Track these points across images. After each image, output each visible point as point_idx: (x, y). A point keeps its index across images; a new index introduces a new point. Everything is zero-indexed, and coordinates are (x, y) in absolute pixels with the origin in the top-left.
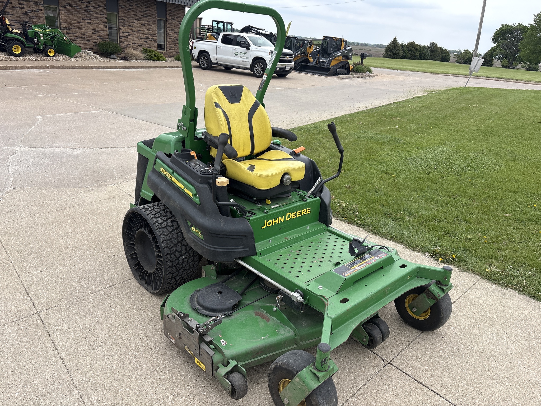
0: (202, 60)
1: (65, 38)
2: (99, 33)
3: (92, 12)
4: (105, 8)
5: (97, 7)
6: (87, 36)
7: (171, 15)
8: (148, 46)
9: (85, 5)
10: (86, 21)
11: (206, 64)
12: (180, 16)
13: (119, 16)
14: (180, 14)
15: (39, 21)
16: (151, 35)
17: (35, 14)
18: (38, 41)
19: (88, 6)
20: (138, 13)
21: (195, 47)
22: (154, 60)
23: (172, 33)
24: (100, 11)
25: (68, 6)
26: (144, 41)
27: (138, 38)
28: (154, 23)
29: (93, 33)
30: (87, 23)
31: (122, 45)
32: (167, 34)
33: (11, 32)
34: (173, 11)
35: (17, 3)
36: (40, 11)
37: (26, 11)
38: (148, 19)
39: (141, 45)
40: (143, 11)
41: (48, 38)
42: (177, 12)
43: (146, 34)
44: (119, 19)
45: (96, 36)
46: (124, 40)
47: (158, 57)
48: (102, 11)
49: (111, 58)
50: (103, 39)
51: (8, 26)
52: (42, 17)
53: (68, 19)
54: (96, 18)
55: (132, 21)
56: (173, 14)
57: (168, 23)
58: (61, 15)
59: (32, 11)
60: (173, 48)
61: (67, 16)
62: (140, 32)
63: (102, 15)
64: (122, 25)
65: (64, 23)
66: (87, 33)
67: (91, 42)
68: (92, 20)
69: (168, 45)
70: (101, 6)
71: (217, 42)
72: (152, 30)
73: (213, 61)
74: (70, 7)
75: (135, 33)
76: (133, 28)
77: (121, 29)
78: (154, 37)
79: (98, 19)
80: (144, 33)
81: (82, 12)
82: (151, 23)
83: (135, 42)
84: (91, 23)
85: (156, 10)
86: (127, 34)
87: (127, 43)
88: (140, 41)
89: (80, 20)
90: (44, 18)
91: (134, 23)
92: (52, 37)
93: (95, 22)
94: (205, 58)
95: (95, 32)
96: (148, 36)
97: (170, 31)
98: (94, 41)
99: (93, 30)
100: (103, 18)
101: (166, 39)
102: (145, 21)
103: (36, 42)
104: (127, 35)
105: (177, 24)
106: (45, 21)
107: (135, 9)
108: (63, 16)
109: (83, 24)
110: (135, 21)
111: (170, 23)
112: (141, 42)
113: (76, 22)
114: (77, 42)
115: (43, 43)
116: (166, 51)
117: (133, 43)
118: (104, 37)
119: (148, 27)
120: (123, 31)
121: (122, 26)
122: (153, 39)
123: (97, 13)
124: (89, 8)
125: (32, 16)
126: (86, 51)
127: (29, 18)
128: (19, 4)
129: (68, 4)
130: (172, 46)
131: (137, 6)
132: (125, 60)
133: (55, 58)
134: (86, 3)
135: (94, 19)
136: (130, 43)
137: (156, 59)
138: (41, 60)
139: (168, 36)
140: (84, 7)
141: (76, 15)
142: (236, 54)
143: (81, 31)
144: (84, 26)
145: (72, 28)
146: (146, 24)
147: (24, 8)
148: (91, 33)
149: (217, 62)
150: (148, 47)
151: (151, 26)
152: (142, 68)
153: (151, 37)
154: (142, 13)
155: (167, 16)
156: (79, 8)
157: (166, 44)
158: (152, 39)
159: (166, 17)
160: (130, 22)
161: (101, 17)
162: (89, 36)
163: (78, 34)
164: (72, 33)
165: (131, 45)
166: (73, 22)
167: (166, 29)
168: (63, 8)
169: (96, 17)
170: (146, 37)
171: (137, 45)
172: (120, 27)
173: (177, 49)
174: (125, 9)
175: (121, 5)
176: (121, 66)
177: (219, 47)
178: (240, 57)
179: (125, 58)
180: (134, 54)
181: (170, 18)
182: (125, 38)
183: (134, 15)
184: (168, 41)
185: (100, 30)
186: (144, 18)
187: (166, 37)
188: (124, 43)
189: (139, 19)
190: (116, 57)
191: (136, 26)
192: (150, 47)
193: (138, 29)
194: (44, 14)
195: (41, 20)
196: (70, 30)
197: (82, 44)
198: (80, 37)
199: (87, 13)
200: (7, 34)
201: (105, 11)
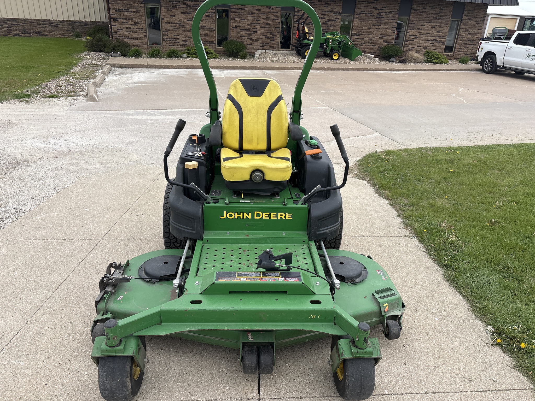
0: (487, 62)
1: (350, 43)
2: (386, 38)
3: (384, 17)
4: (397, 13)
5: (389, 13)
6: (374, 41)
7: (468, 15)
8: (434, 48)
9: (377, 12)
10: (376, 27)
11: (490, 67)
12: (479, 16)
13: (409, 20)
14: (480, 13)
15: (335, 28)
16: (440, 37)
17: (332, 23)
18: (327, 46)
19: (381, 12)
20: (430, 15)
21: (482, 48)
22: (433, 63)
23: (465, 34)
24: (392, 16)
25: (362, 13)
26: (430, 44)
27: (425, 41)
28: (447, 25)
29: (380, 38)
30: (377, 28)
31: (406, 48)
32: (458, 36)
33: (308, 39)
34: (472, 11)
35: (320, 14)
36: (337, 20)
37: (326, 20)
38: (440, 21)
39: (426, 48)
40: (437, 13)
41: (336, 44)
42: (476, 11)
43: (434, 36)
44: (409, 23)
45: (382, 41)
46: (409, 43)
47: (439, 59)
48: (394, 16)
49: (389, 62)
50: (388, 43)
51: (306, 34)
52: (338, 25)
53: (360, 26)
54: (386, 24)
55: (422, 24)
56: (471, 14)
57: (463, 24)
58: (354, 23)
59: (331, 20)
60: (463, 50)
61: (360, 22)
62: (428, 34)
63: (393, 19)
64: (411, 28)
65: (356, 29)
66: (374, 38)
67: (376, 47)
68: (382, 25)
69: (458, 46)
70: (394, 11)
71: (508, 43)
72: (442, 32)
73: (499, 63)
74: (364, 15)
75: (422, 36)
76: (421, 31)
77: (408, 32)
78: (442, 39)
79: (387, 24)
80: (433, 35)
81: (374, 19)
82: (443, 25)
83: (421, 45)
84: (380, 28)
85: (451, 11)
86: (414, 37)
87: (412, 46)
88: (427, 43)
89: (370, 27)
90: (340, 26)
91: (424, 25)
92: (340, 43)
93: (385, 27)
94: (490, 60)
95: (383, 36)
96: (436, 38)
97: (463, 32)
98: (379, 45)
99: (380, 35)
100: (393, 23)
101: (457, 40)
102: (437, 23)
103: (325, 47)
104: (413, 39)
105: (474, 24)
106: (339, 29)
107: (429, 11)
108: (356, 23)
109: (372, 30)
110: (425, 24)
111: (465, 24)
112: (427, 45)
113: (366, 28)
114: (363, 46)
115: (330, 48)
116: (454, 53)
117: (418, 46)
118: (390, 41)
119: (438, 29)
120: (410, 34)
121: (411, 30)
122: (442, 41)
123: (388, 18)
124: (382, 14)
125: (330, 25)
126: (369, 55)
127: (327, 26)
128: (322, 15)
129: (363, 12)
130: (462, 47)
131: (432, 9)
132: (402, 63)
133: (337, 61)
134: (380, 9)
135: (385, 24)
136: (414, 46)
137: (436, 62)
138: (325, 63)
139: (460, 37)
140: (377, 14)
141: (368, 22)
142: (529, 56)
143: (369, 36)
144: (373, 31)
145: (361, 34)
146: (437, 26)
147: (324, 18)
148: (378, 38)
149: (503, 65)
150: (434, 50)
151: (443, 28)
152: (413, 70)
153: (440, 39)
154: (435, 15)
155: (464, 16)
156: (372, 15)
157: (456, 45)
158: (440, 41)
159: (462, 17)
160: (419, 25)
161: (391, 22)
162: (375, 41)
163: (365, 39)
164: (360, 39)
165: (416, 48)
166: (364, 28)
167: (459, 30)
168: (357, 16)
169: (386, 22)
170: (434, 39)
171: (422, 48)
172: (408, 31)
173: (467, 50)
174: (418, 12)
175: (414, 9)
176: (391, 69)
177: (510, 48)
178: (533, 59)
179: (403, 62)
180: (414, 57)
181: (467, 18)
182: (411, 42)
183: (426, 17)
184: (458, 43)
185: (387, 35)
186: (436, 20)
187: (457, 38)
188: (408, 46)
189: (431, 21)
190: (395, 60)
191: (425, 28)
192: (436, 50)
193: (427, 32)
194: (340, 22)
195: (337, 28)
196: (359, 36)
197: (368, 48)
198: (367, 42)
199: (378, 19)
200: (304, 41)
201: (397, 16)
